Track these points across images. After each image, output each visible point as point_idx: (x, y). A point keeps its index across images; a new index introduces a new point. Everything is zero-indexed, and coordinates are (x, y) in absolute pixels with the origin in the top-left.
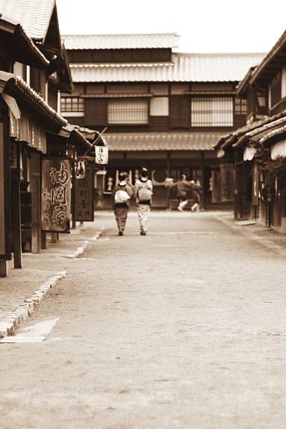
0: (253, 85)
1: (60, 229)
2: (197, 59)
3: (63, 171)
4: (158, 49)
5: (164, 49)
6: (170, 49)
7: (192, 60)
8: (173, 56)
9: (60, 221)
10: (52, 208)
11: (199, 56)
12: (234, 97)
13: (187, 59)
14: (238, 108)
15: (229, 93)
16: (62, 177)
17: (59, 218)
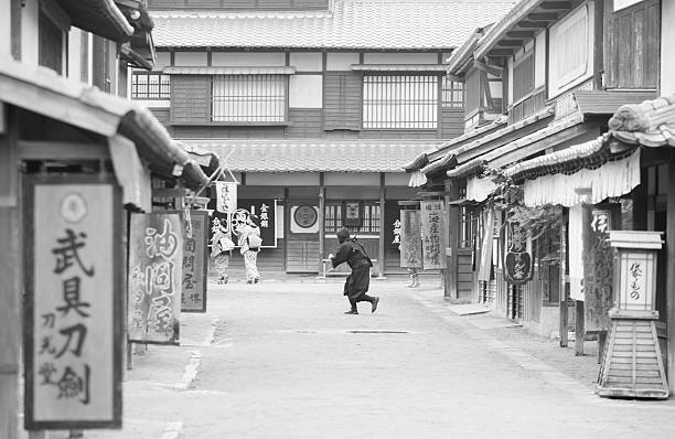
1: (162, 338)
3: (168, 234)
9: (163, 323)
10: (148, 299)
12: (440, 75)
14: (446, 96)
15: (432, 69)
16: (167, 245)
17: (160, 319)
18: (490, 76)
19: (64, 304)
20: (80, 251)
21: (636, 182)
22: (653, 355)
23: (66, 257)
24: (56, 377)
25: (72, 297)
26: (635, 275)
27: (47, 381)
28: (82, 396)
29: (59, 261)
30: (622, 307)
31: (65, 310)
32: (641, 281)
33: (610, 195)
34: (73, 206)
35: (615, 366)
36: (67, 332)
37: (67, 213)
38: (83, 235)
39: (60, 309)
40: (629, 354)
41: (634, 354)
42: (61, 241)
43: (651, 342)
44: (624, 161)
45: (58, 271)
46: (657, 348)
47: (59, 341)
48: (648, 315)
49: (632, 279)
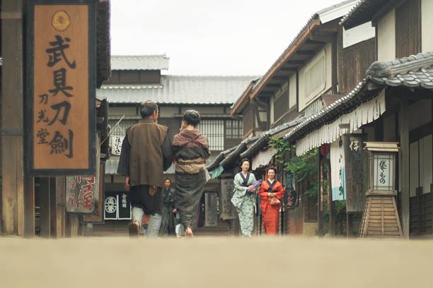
0: (254, 99)
2: (186, 82)
4: (147, 71)
5: (153, 71)
6: (159, 71)
7: (181, 83)
8: (162, 79)
9: (88, 201)
10: (78, 187)
11: (189, 78)
12: (225, 119)
13: (176, 82)
14: (229, 132)
15: (220, 116)
17: (86, 199)
18: (259, 109)
19: (54, 87)
20: (65, 51)
21: (383, 111)
22: (393, 217)
23: (56, 55)
24: (49, 139)
25: (60, 83)
26: (382, 168)
27: (43, 141)
28: (67, 152)
29: (51, 57)
30: (375, 188)
31: (55, 92)
32: (386, 172)
33: (365, 123)
34: (61, 19)
35: (371, 225)
36: (57, 107)
37: (57, 24)
38: (68, 40)
39: (51, 91)
40: (379, 217)
41: (383, 217)
42: (52, 44)
43: (392, 210)
44: (374, 100)
45: (50, 64)
46: (397, 213)
47: (51, 114)
48: (391, 193)
49: (380, 171)
